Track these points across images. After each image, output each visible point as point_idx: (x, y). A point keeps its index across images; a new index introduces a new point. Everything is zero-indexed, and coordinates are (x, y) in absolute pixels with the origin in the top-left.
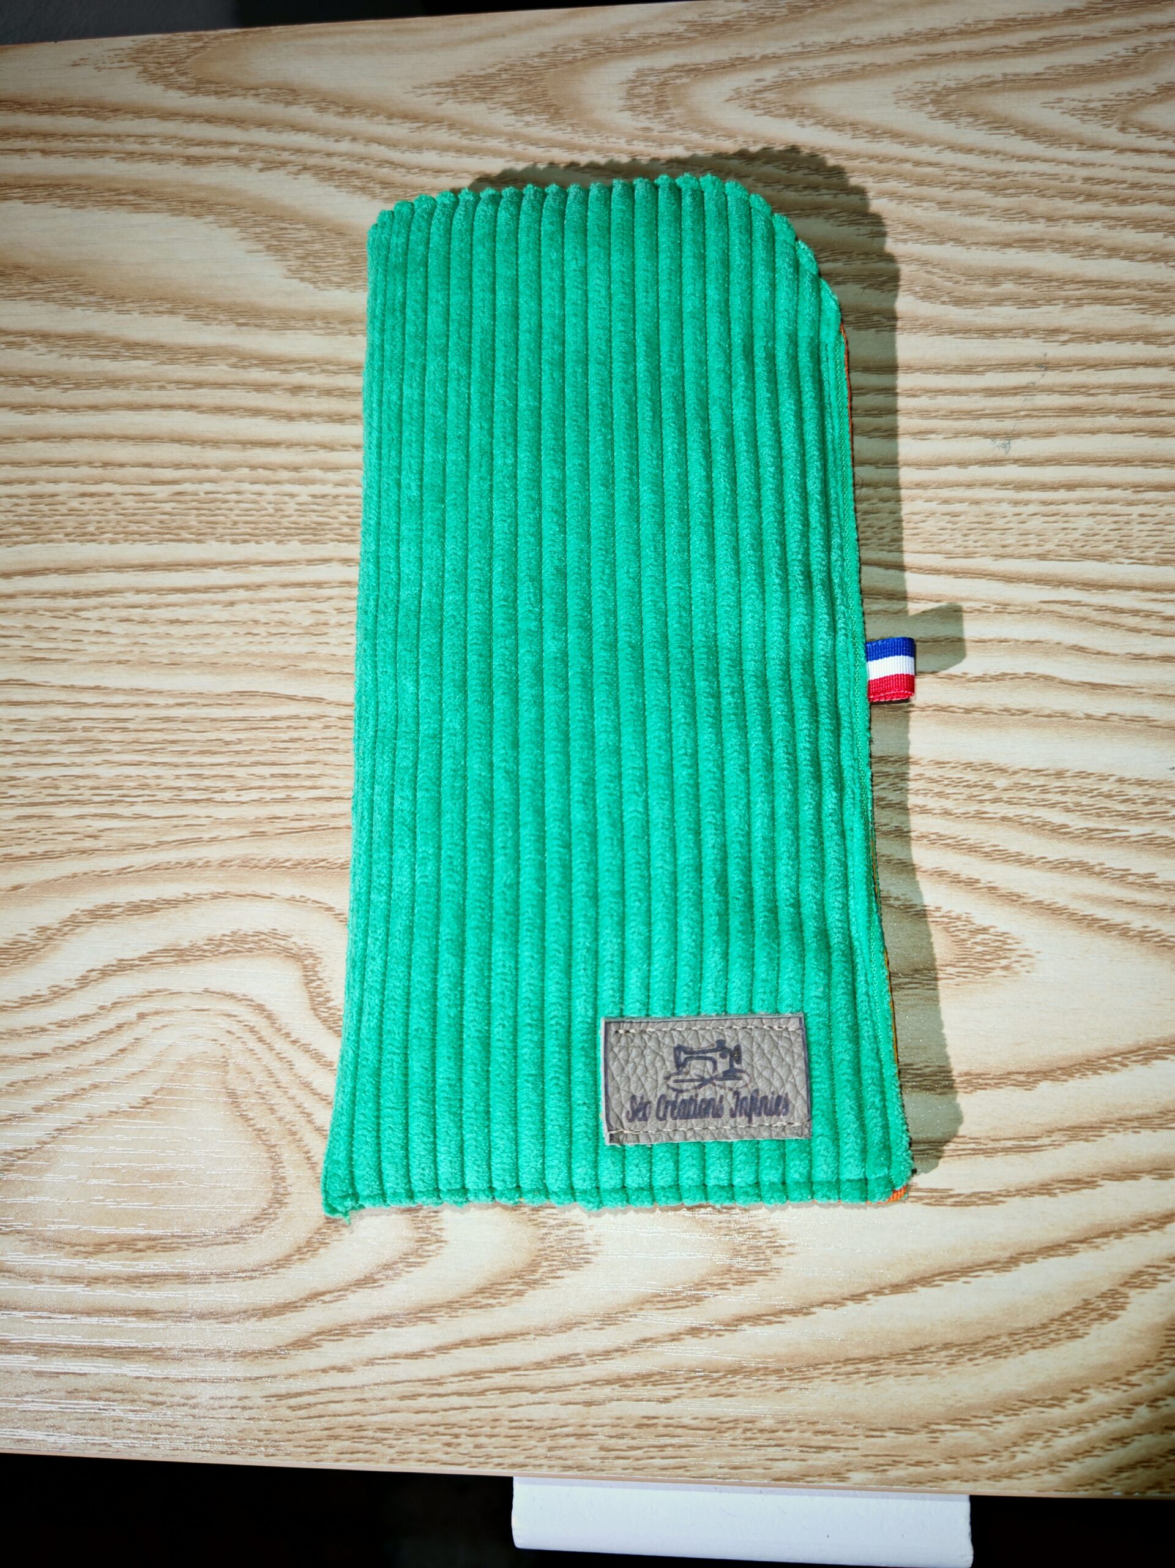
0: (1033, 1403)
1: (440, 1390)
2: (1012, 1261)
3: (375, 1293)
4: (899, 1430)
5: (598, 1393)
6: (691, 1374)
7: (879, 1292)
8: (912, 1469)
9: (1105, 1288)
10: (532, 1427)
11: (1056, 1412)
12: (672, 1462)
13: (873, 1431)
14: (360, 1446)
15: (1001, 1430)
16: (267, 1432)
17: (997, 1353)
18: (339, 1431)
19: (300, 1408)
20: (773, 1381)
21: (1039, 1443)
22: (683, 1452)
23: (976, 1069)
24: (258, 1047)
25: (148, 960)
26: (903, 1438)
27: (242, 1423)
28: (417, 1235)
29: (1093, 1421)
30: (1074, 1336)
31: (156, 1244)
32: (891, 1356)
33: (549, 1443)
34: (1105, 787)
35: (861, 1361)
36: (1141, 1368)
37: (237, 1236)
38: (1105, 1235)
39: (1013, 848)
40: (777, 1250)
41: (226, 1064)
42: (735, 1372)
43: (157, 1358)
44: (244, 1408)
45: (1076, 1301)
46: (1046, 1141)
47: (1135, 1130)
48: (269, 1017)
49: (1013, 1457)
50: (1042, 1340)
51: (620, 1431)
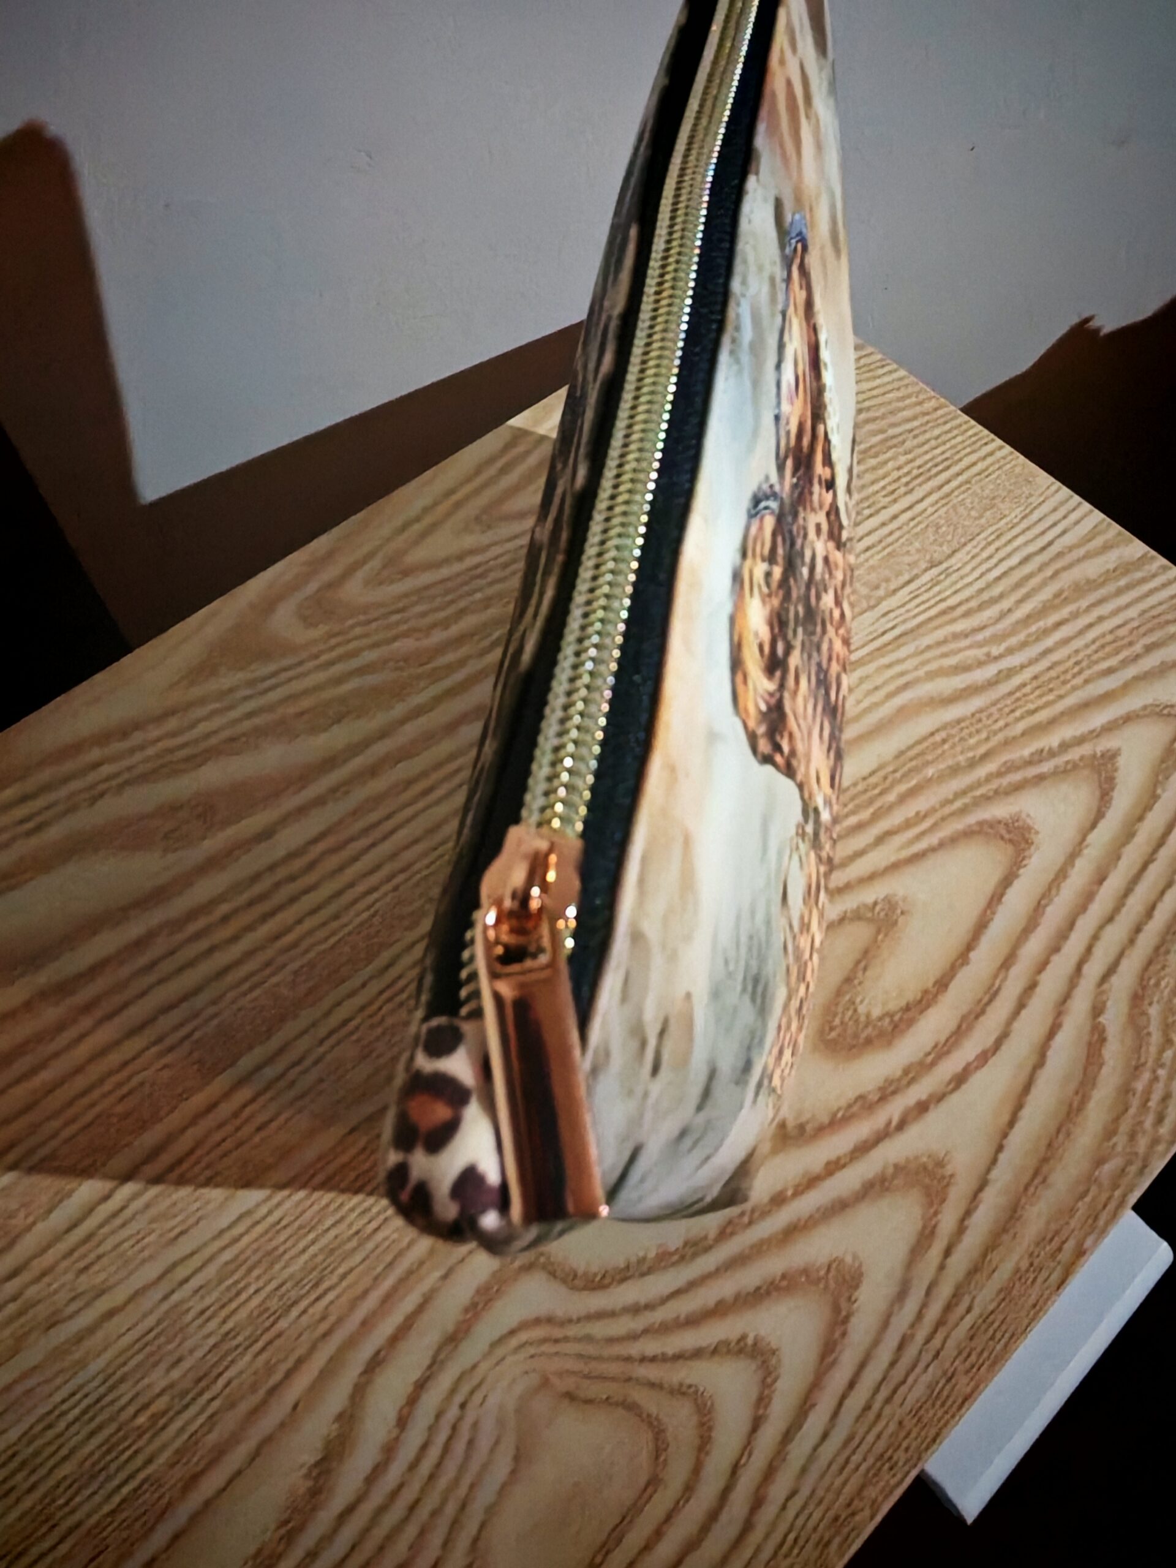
1: (856, 1441)
4: (1081, 1197)
5: (935, 1343)
6: (968, 1278)
7: (1005, 1135)
9: (1089, 1028)
10: (922, 1405)
13: (1072, 1211)
15: (1119, 1147)
17: (1080, 1109)
19: (791, 1549)
21: (1139, 1136)
24: (558, 1347)
26: (1087, 1200)
28: (758, 1362)
32: (1042, 1162)
35: (1033, 1179)
40: (942, 1165)
41: (547, 1380)
42: (986, 1253)
51: (965, 1352)
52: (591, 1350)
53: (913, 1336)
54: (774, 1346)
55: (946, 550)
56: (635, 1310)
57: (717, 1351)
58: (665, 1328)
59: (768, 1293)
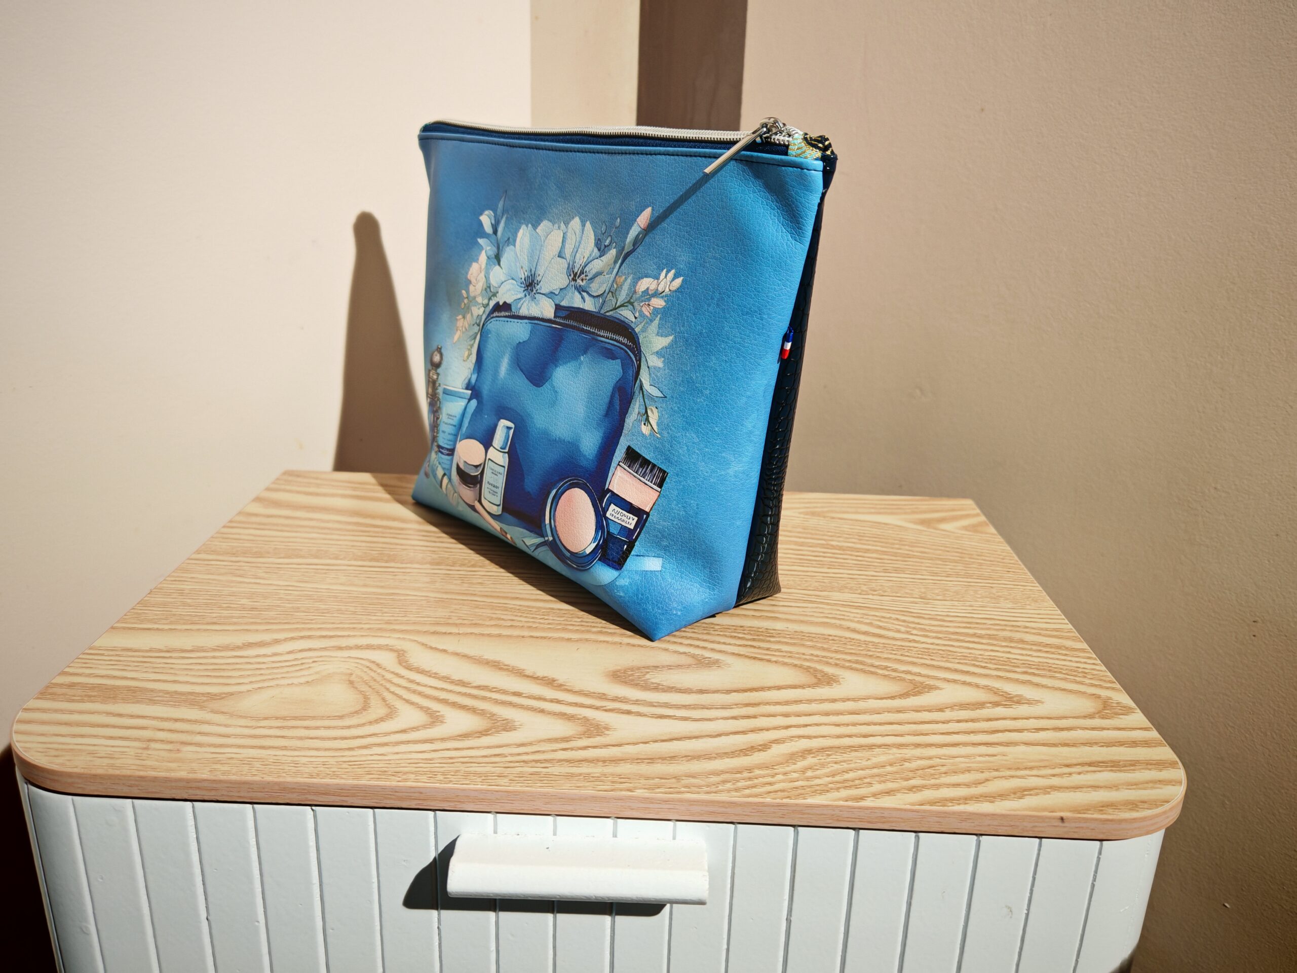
0: (727, 772)
1: (431, 762)
2: (719, 735)
3: (405, 735)
4: (661, 778)
5: (512, 765)
6: (560, 761)
7: (656, 741)
8: (667, 790)
9: (761, 743)
10: (475, 774)
11: (738, 775)
12: (547, 785)
13: (647, 778)
14: (384, 777)
15: (711, 780)
16: (334, 772)
17: (710, 759)
18: (372, 772)
19: (355, 765)
20: (600, 763)
21: (731, 784)
22: (552, 782)
23: (703, 689)
24: (369, 672)
25: (325, 649)
26: (663, 781)
27: (322, 769)
28: (431, 720)
29: (756, 778)
30: (746, 755)
31: (295, 718)
32: (659, 758)
33: (483, 778)
34: (760, 630)
35: (645, 759)
36: (778, 764)
37: (341, 717)
38: (762, 730)
39: (722, 641)
40: (607, 729)
41: (351, 674)
42: (583, 761)
43: (283, 749)
44: (324, 765)
45: (749, 746)
46: (734, 706)
47: (774, 705)
48: (378, 665)
49: (717, 787)
50: (732, 756)
51: (521, 775)
52: (379, 679)
53: (506, 757)
54: (445, 721)
55: (939, 598)
56: (412, 681)
57: (421, 708)
58: (414, 692)
59: (469, 709)
